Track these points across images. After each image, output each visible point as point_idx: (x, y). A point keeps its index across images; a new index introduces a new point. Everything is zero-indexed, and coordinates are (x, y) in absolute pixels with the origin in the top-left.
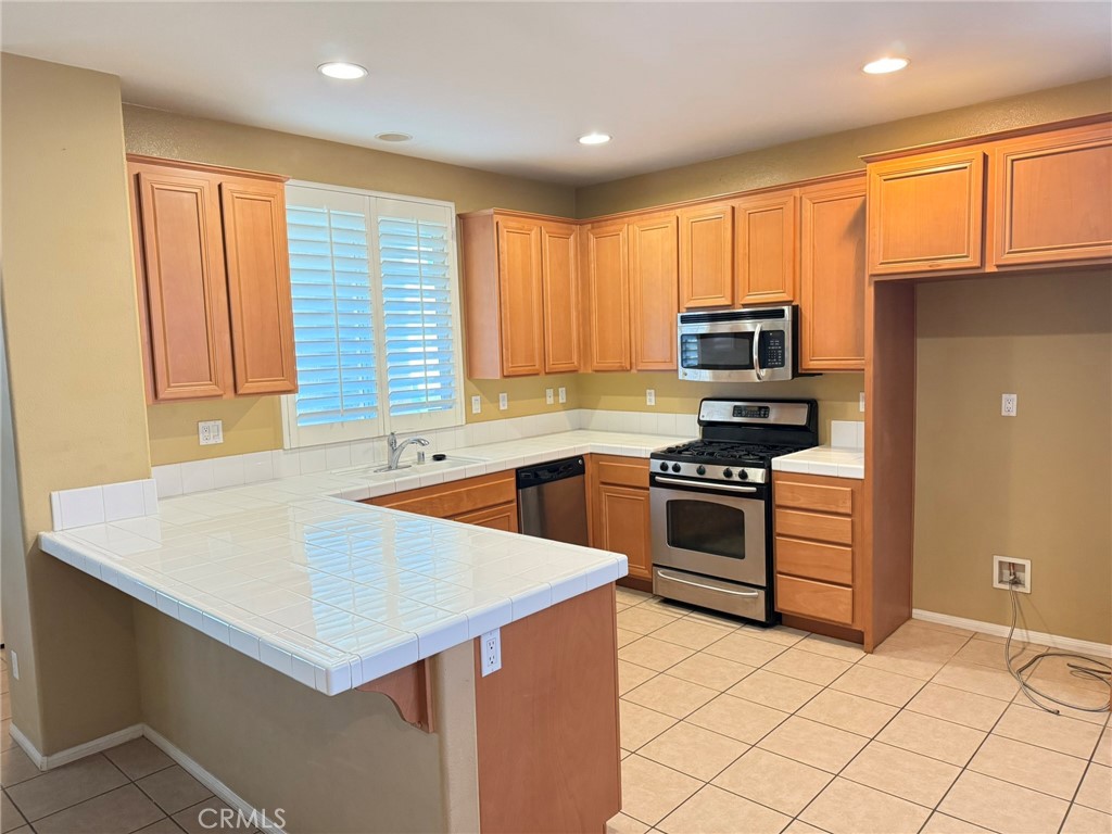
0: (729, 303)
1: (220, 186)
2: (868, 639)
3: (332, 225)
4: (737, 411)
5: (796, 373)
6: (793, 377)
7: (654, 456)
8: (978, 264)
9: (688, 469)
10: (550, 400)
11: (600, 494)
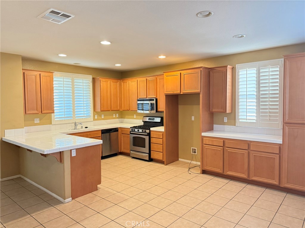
0: (146, 97)
1: (40, 74)
2: (165, 163)
3: (64, 80)
4: (149, 119)
5: (157, 111)
6: (156, 112)
7: (131, 128)
8: (180, 92)
9: (140, 130)
10: (114, 116)
11: (121, 136)
